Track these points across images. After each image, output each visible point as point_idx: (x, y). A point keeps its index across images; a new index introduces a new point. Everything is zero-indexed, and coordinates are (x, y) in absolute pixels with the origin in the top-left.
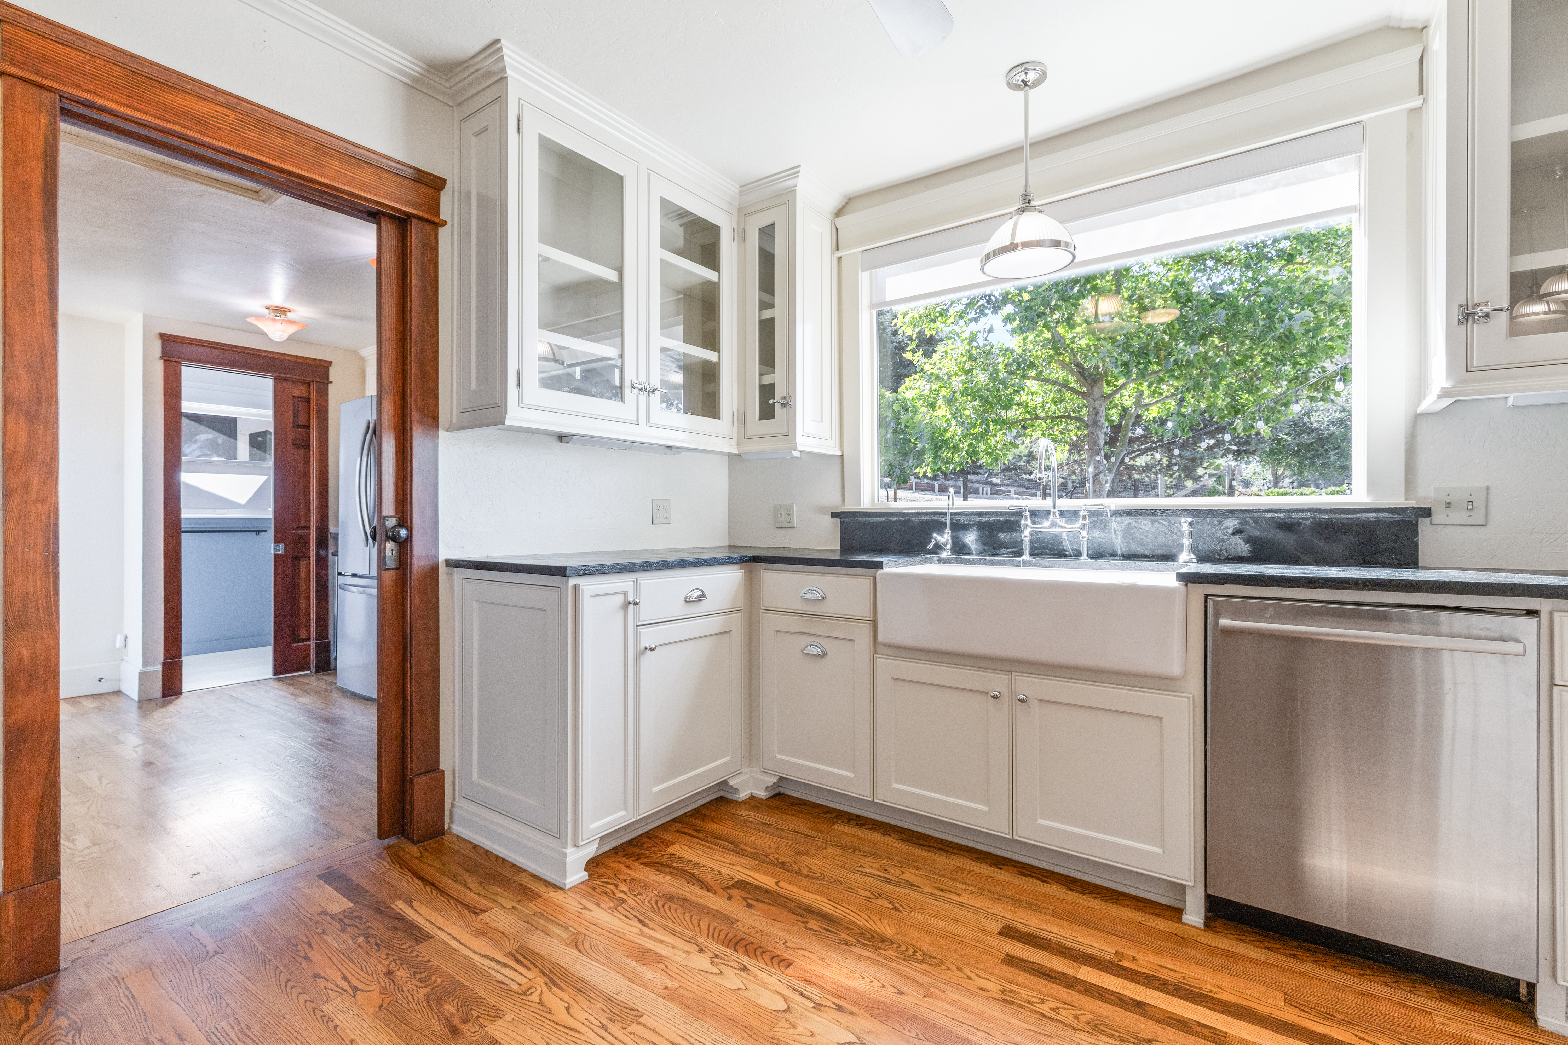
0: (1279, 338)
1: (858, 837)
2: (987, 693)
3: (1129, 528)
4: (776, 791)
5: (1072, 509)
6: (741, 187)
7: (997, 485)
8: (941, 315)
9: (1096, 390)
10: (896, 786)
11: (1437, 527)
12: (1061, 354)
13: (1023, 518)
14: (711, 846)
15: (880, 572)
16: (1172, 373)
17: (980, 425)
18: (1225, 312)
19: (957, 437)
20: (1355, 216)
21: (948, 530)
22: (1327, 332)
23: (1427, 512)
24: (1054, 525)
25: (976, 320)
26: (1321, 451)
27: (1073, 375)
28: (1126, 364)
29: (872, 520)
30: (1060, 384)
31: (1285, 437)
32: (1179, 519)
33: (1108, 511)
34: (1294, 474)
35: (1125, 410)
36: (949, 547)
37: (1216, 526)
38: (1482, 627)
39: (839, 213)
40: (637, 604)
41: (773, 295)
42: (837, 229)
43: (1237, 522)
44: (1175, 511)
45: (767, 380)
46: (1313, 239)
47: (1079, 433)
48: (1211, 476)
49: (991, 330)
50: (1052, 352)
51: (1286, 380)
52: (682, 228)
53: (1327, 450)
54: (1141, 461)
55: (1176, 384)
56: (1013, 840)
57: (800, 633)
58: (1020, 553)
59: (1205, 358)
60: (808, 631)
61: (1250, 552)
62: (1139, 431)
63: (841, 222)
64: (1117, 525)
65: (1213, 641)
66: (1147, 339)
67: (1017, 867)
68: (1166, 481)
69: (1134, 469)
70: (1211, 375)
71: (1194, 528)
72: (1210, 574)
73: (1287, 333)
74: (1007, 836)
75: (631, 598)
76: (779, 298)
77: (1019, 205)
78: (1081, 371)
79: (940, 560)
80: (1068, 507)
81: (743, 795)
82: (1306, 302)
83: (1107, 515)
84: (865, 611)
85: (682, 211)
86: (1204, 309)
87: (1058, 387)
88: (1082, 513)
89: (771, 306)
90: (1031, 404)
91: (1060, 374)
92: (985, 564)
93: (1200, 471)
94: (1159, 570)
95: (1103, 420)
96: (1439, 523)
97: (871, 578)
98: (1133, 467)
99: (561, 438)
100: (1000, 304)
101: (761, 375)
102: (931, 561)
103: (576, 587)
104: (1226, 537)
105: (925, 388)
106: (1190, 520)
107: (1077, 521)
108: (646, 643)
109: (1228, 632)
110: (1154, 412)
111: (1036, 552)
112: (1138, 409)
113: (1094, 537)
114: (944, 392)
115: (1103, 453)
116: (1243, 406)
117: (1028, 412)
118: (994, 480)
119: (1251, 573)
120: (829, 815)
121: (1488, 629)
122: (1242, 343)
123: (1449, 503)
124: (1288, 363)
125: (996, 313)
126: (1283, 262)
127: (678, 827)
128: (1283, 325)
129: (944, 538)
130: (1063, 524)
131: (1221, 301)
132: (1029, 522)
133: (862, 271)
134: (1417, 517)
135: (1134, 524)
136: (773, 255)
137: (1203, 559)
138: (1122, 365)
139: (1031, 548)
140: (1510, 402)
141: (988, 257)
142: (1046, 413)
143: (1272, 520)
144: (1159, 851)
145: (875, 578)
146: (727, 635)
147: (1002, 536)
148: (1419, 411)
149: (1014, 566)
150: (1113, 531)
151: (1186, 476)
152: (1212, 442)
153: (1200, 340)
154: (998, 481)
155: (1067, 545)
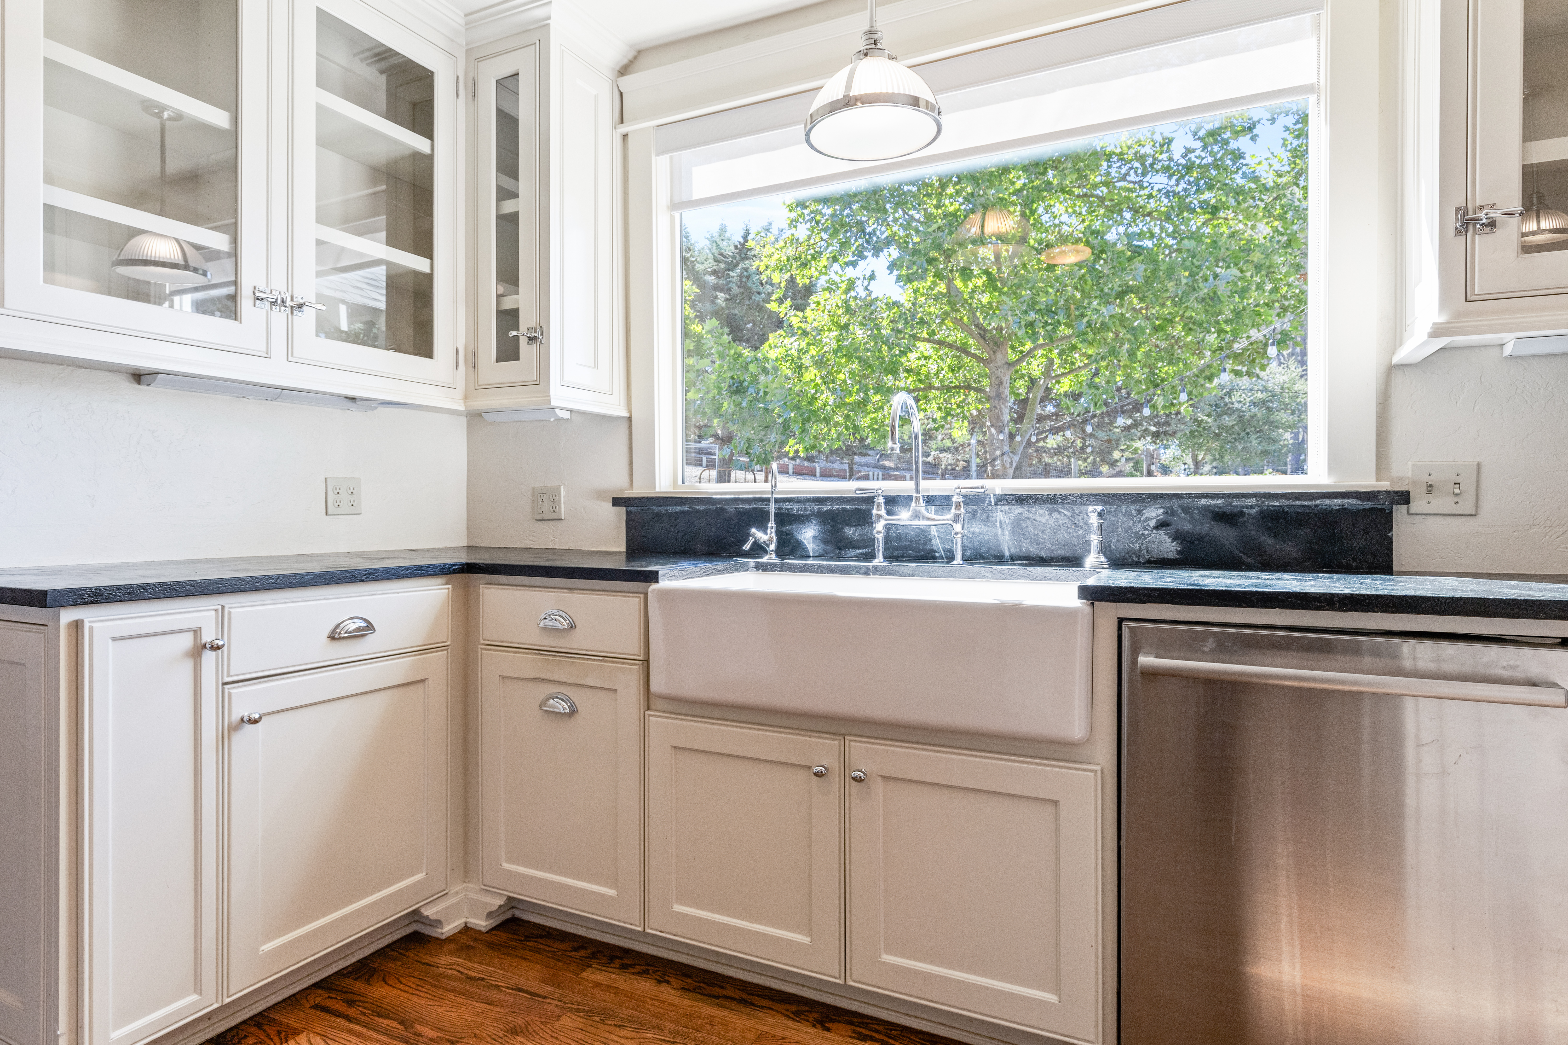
0: (1203, 300)
1: (617, 991)
2: (809, 767)
3: (1020, 520)
4: (508, 915)
5: (944, 494)
6: (466, 15)
7: (890, 468)
8: (813, 258)
9: (999, 356)
10: (678, 908)
11: (1415, 517)
12: (958, 311)
13: (875, 506)
14: (365, 1031)
15: (654, 586)
16: (1084, 337)
17: (857, 392)
18: (1144, 267)
19: (828, 407)
20: (1313, 98)
21: (772, 524)
22: (1253, 296)
23: (1404, 498)
24: (917, 515)
25: (854, 264)
26: (1243, 434)
27: (974, 338)
28: (1031, 325)
29: (671, 509)
30: (957, 348)
31: (1205, 418)
32: (1085, 507)
33: (992, 496)
34: (1215, 460)
35: (1033, 381)
36: (772, 547)
37: (1134, 516)
38: (1505, 664)
39: (624, 70)
40: (218, 648)
41: (517, 179)
42: (621, 94)
43: (1161, 511)
44: (1080, 496)
45: (508, 303)
46: (1238, 190)
47: (980, 407)
48: (1128, 460)
49: (872, 277)
50: (947, 308)
51: (1210, 350)
52: (383, 78)
53: (1248, 434)
54: (1052, 442)
55: (1090, 352)
56: (846, 986)
57: (536, 679)
58: (871, 556)
59: (1122, 319)
60: (548, 676)
61: (1178, 552)
62: (1050, 409)
63: (626, 82)
64: (1003, 515)
65: (1129, 686)
66: (1056, 295)
67: (851, 1023)
68: (1080, 466)
69: (1045, 452)
70: (1129, 340)
71: (1105, 520)
72: (1126, 588)
73: (1212, 294)
74: (837, 981)
75: (207, 637)
76: (525, 185)
77: (862, 46)
78: (982, 332)
79: (760, 567)
80: (939, 490)
81: (448, 929)
82: (1232, 260)
83: (990, 501)
84: (632, 646)
85: (383, 49)
86: (1120, 263)
87: (954, 352)
88: (955, 499)
89: (514, 195)
90: (924, 370)
91: (958, 336)
92: (821, 572)
93: (1116, 455)
94: (1058, 579)
95: (1007, 392)
96: (1417, 512)
97: (642, 596)
98: (1044, 450)
99: (139, 377)
100: (881, 244)
101: (499, 296)
102: (745, 568)
103: (77, 626)
104: (1146, 532)
105: (792, 346)
106: (1099, 508)
107: (949, 510)
108: (240, 710)
109: (1151, 674)
110: (1065, 385)
111: (896, 553)
112: (1047, 381)
113: (973, 533)
114: (813, 351)
115: (1007, 431)
116: (1163, 380)
117: (920, 381)
118: (886, 463)
119: (1183, 587)
120: (582, 953)
121: (1513, 668)
122: (1163, 305)
123: (1431, 486)
124: (1213, 330)
125: (878, 256)
126: (1207, 216)
127: (320, 997)
128: (1208, 285)
129: (766, 535)
130: (932, 516)
131: (1140, 254)
132: (883, 512)
133: (658, 154)
134: (1392, 504)
135: (1026, 514)
136: (518, 120)
137: (1117, 562)
138: (1026, 326)
139: (885, 549)
140: (1508, 350)
141: (813, 120)
142: (942, 381)
143: (1207, 508)
144: (1052, 998)
145: (646, 594)
146: (420, 686)
147: (849, 531)
148: (1395, 360)
149: (860, 574)
150: (998, 524)
151: (1102, 460)
152: (1129, 422)
153: (1116, 299)
154: (892, 465)
155: (937, 544)
